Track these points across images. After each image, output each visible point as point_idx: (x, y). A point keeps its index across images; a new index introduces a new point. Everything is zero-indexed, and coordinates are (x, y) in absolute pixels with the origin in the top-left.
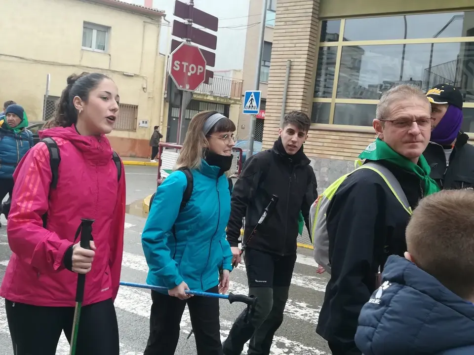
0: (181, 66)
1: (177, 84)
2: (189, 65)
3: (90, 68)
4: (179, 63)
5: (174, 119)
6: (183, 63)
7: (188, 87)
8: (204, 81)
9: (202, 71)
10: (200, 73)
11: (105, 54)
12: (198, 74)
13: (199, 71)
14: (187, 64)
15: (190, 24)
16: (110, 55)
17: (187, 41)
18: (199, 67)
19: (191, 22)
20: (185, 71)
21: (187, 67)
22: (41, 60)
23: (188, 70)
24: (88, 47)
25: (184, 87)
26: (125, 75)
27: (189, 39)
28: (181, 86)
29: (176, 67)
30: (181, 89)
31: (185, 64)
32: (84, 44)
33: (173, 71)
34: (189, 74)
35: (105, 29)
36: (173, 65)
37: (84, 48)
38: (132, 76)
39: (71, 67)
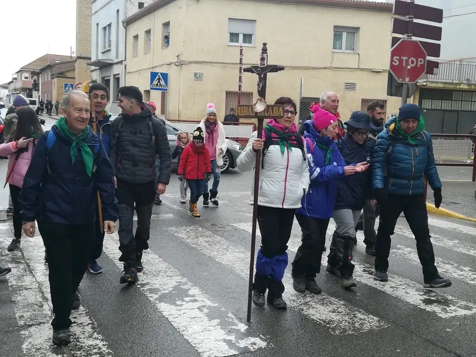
0: (401, 61)
1: (396, 78)
2: (409, 59)
3: (341, 68)
4: (398, 58)
5: (425, 111)
6: (402, 58)
7: (407, 79)
8: (425, 72)
9: (422, 63)
10: (420, 65)
11: (354, 53)
12: (419, 66)
13: (419, 63)
14: (407, 58)
15: (411, 20)
16: (359, 54)
17: (408, 36)
18: (419, 59)
19: (412, 18)
20: (404, 65)
21: (407, 61)
22: (297, 66)
23: (407, 64)
24: (338, 49)
25: (404, 80)
26: (374, 72)
27: (410, 35)
28: (400, 80)
29: (396, 62)
30: (400, 82)
31: (404, 58)
32: (334, 48)
33: (392, 66)
34: (409, 67)
35: (354, 31)
36: (392, 61)
37: (335, 50)
38: (381, 72)
39: (323, 69)
